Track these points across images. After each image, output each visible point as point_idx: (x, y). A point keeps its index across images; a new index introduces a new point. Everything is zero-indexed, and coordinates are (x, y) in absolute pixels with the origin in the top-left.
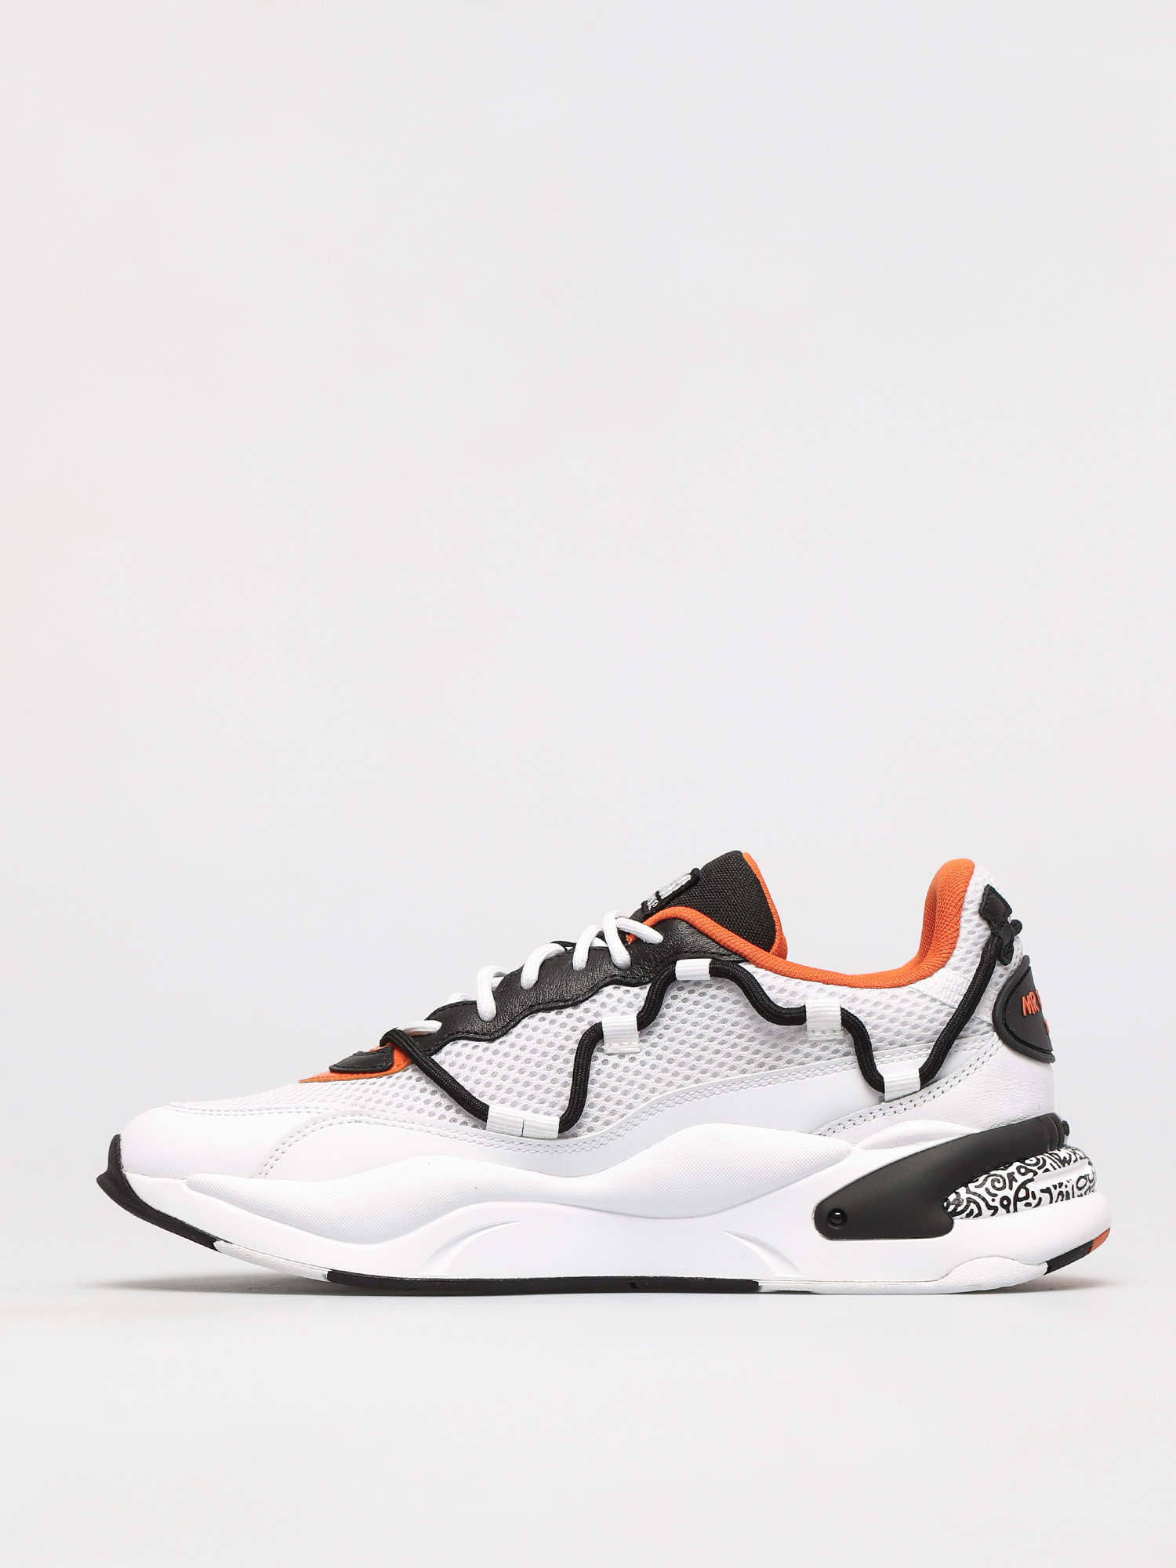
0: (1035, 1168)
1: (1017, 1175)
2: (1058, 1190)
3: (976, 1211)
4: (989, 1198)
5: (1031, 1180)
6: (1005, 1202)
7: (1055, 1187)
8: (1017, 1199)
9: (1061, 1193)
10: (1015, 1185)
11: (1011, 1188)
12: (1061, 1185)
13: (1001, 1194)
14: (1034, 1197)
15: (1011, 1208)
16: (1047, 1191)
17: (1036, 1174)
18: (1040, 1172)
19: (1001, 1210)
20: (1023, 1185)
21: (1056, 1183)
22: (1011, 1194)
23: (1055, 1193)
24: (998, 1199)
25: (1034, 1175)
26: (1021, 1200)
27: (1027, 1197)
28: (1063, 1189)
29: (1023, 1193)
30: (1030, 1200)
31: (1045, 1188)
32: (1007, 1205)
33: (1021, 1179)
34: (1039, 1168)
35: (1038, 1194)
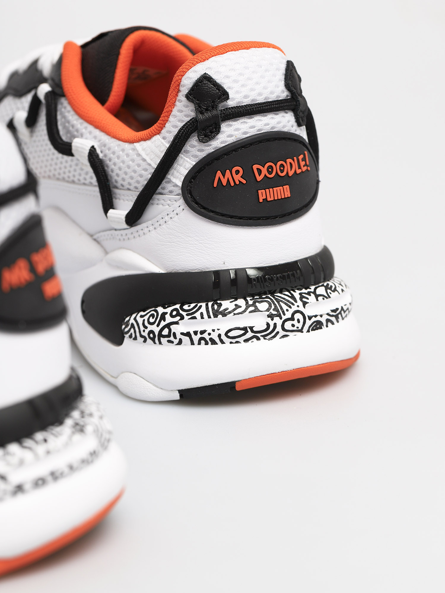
0: (184, 314)
1: (168, 317)
2: (199, 336)
3: (133, 336)
4: (142, 328)
5: (177, 323)
6: (151, 335)
7: (196, 333)
8: (160, 335)
9: (201, 339)
10: (163, 324)
11: (158, 326)
12: (202, 332)
13: (150, 328)
14: (175, 337)
15: (156, 340)
16: (188, 334)
17: (182, 318)
18: (186, 318)
19: (149, 340)
20: (168, 326)
21: (199, 329)
22: (156, 330)
23: (196, 338)
24: (147, 331)
25: (180, 320)
26: (164, 336)
27: (169, 336)
28: (205, 335)
29: (166, 332)
30: (172, 338)
31: (185, 332)
32: (153, 337)
33: (169, 319)
34: (187, 315)
35: (179, 336)
